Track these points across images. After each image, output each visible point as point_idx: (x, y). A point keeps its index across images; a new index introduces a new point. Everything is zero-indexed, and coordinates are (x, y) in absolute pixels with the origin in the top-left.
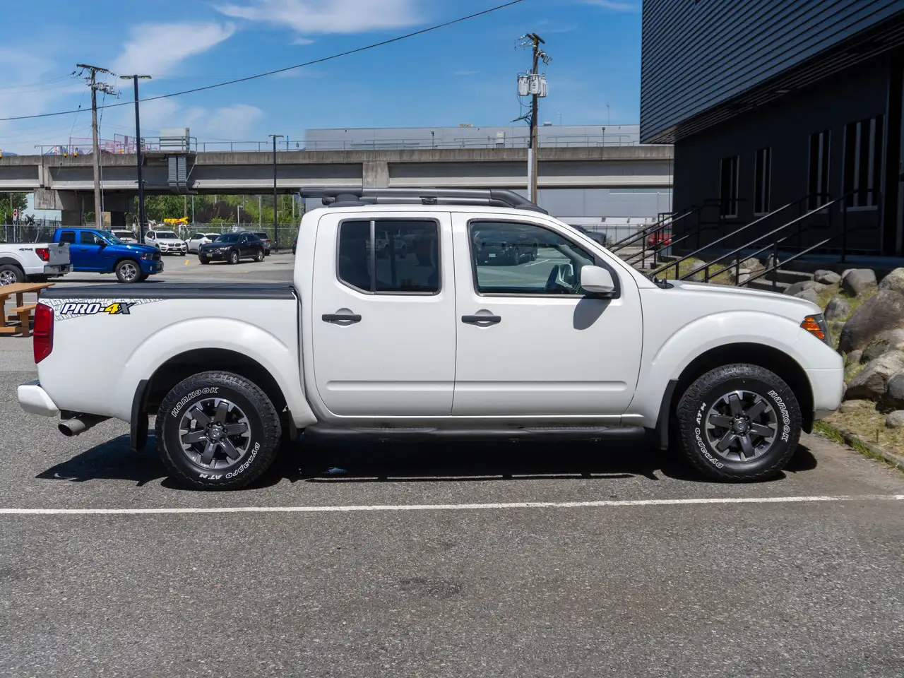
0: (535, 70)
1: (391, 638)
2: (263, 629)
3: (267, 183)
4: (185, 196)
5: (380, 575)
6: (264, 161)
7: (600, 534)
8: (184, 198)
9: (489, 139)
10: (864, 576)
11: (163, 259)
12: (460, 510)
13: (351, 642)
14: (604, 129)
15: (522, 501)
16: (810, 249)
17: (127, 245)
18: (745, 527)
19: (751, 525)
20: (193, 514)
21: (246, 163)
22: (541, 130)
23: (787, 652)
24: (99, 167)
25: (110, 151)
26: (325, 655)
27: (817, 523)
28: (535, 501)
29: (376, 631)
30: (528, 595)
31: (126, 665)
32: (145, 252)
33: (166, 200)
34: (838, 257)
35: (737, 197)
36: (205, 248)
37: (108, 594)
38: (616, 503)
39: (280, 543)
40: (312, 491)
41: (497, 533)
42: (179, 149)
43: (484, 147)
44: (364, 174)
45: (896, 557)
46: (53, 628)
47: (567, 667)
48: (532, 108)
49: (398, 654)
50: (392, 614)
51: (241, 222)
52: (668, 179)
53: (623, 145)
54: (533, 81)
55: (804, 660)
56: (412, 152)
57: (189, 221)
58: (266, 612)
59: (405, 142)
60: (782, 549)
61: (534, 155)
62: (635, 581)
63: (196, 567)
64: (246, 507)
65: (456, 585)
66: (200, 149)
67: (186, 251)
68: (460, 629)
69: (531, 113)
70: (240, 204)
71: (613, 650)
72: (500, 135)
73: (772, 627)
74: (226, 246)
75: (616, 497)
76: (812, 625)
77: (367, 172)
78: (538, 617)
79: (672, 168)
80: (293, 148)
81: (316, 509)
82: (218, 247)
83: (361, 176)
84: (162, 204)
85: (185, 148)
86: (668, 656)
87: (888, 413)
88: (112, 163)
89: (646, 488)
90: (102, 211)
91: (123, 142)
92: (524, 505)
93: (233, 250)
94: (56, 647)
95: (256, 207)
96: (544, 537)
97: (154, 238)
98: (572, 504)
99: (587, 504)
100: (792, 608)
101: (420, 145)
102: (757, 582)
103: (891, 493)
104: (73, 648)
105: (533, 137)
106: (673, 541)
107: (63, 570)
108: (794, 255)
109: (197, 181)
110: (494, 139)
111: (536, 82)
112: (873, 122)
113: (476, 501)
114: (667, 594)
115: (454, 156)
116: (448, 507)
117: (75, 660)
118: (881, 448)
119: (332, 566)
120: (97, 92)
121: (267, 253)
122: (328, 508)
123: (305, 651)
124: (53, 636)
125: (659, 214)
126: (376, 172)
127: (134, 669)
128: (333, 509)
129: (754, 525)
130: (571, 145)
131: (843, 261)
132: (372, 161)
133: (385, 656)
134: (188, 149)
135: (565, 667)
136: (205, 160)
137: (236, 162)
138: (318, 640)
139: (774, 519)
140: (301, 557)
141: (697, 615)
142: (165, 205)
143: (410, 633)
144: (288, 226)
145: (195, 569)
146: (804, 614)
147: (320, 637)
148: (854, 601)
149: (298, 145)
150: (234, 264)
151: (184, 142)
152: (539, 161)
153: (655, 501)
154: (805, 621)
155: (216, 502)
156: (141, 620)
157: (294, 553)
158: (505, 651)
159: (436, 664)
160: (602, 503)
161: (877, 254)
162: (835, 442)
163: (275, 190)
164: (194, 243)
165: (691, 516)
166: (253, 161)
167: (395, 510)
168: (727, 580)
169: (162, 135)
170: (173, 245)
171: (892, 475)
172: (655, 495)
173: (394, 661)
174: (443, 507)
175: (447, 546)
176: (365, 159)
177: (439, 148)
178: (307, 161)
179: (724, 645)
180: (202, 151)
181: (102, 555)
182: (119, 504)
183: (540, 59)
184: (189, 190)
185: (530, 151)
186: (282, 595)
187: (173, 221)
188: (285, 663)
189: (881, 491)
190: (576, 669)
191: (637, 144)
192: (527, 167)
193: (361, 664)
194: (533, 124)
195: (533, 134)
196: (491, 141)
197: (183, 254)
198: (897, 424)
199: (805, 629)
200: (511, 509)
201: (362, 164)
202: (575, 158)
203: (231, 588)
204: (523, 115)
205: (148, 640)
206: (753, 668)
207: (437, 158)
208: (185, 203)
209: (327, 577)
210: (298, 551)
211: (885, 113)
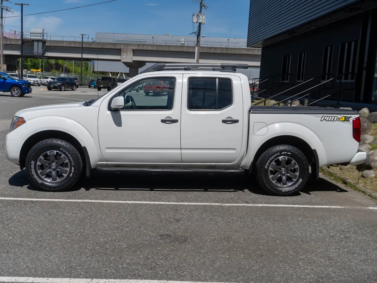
0: (200, 12)
1: (160, 260)
2: (102, 254)
3: (78, 56)
4: (40, 59)
5: (150, 232)
6: (77, 45)
7: (244, 218)
8: (39, 60)
9: (178, 41)
10: (362, 242)
11: (32, 87)
12: (180, 205)
13: (143, 262)
14: (228, 40)
15: (207, 202)
16: (324, 98)
17: (16, 80)
18: (306, 218)
19: (308, 217)
20: (62, 202)
21: (69, 46)
22: (202, 39)
23: (333, 273)
24: (3, 44)
25: (8, 37)
26: (132, 267)
27: (337, 218)
28: (213, 202)
29: (153, 257)
30: (217, 244)
31: (44, 268)
32: (24, 84)
33: (31, 61)
34: (337, 102)
35: (289, 73)
36: (50, 83)
37: (30, 236)
38: (248, 205)
39: (103, 216)
40: (114, 194)
41: (198, 216)
42: (39, 38)
43: (175, 45)
44: (122, 54)
45: (373, 234)
46: (8, 251)
47: (239, 276)
48: (198, 29)
49: (164, 268)
50: (159, 250)
51: (65, 72)
52: (258, 64)
53: (237, 47)
54: (199, 17)
55: (341, 277)
56: (144, 45)
57: (42, 71)
58: (102, 247)
59: (141, 41)
60: (324, 228)
61: (198, 49)
62: (262, 239)
63: (67, 225)
64: (85, 199)
65: (184, 238)
66: (49, 39)
67: (40, 84)
68: (190, 258)
69: (198, 31)
70: (64, 64)
71: (258, 270)
72: (183, 40)
73: (325, 262)
74: (60, 83)
75: (247, 202)
76: (343, 262)
77: (123, 53)
78: (223, 253)
79: (260, 59)
80: (90, 40)
81: (116, 202)
82: (56, 83)
83: (120, 55)
84: (29, 62)
85: (42, 38)
86: (282, 273)
87: (362, 171)
88: (8, 43)
89: (260, 199)
90: (3, 64)
91: (14, 34)
92: (208, 204)
93: (63, 84)
94: (11, 259)
95: (72, 66)
96: (219, 218)
97: (27, 77)
98: (229, 205)
99: (235, 205)
100: (333, 255)
101: (146, 42)
102: (315, 242)
103: (367, 206)
104: (19, 260)
105: (198, 42)
106: (276, 223)
107: (8, 224)
108: (317, 100)
109: (47, 53)
110: (180, 41)
111: (201, 17)
112: (353, 44)
113: (186, 201)
114: (277, 246)
115: (162, 48)
116: (175, 203)
117: (21, 265)
118: (360, 186)
119: (128, 227)
120: (3, 10)
121: (77, 87)
122: (121, 202)
123: (123, 265)
124: (9, 254)
125: (253, 79)
126: (127, 53)
127: (48, 270)
128: (124, 202)
129: (310, 217)
130: (214, 46)
131: (338, 104)
132: (126, 48)
133: (159, 268)
134: (43, 38)
135: (238, 276)
136: (50, 43)
137: (65, 45)
138: (128, 260)
139: (318, 215)
140: (114, 223)
141: (292, 255)
142: (31, 63)
143: (168, 259)
144: (86, 75)
145: (67, 226)
146: (338, 257)
147: (129, 259)
148: (359, 252)
149: (92, 39)
150: (63, 91)
151: (42, 35)
152: (200, 53)
153: (265, 205)
154: (339, 260)
155: (71, 197)
156: (47, 248)
157: (110, 221)
158: (211, 268)
159: (182, 272)
160: (242, 205)
161: (351, 101)
162: (339, 182)
163: (82, 59)
164: (44, 81)
165: (282, 212)
166: (73, 45)
167: (152, 204)
168: (302, 241)
169: (32, 31)
170: (35, 81)
171: (366, 198)
172: (265, 202)
173: (163, 270)
174: (173, 203)
175: (178, 221)
176: (123, 47)
177: (155, 44)
178: (96, 47)
179: (306, 269)
180: (50, 40)
181: (24, 218)
182: (27, 196)
183: (203, 7)
184: (42, 57)
185: (197, 48)
186: (109, 240)
187: (35, 70)
188: (115, 270)
189: (362, 205)
190: (244, 277)
191: (246, 47)
192: (195, 54)
193: (149, 272)
194: (198, 35)
195: (198, 41)
196: (179, 42)
197: (39, 85)
198: (367, 176)
199: (340, 264)
200: (203, 205)
201: (121, 49)
202: (216, 52)
203: (85, 235)
204: (194, 32)
205: (52, 257)
206: (320, 280)
207: (154, 49)
208: (40, 62)
209: (127, 231)
210: (112, 220)
211: (359, 40)
